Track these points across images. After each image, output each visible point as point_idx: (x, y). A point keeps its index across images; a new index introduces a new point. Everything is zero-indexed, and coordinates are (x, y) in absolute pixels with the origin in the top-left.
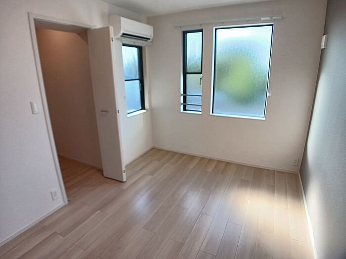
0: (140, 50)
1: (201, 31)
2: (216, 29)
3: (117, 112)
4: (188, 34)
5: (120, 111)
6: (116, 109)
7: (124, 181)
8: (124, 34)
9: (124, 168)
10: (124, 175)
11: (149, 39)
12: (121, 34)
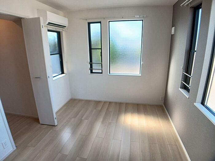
0: (59, 34)
1: (100, 22)
2: (109, 22)
3: (48, 77)
4: (91, 24)
5: (49, 77)
6: (46, 76)
7: (56, 125)
8: (49, 23)
9: (55, 116)
10: (56, 121)
11: (65, 27)
12: (47, 23)
